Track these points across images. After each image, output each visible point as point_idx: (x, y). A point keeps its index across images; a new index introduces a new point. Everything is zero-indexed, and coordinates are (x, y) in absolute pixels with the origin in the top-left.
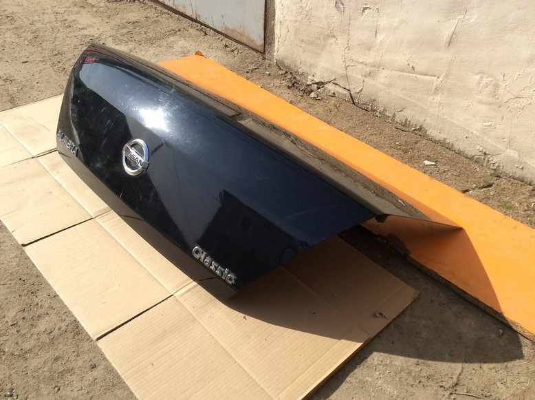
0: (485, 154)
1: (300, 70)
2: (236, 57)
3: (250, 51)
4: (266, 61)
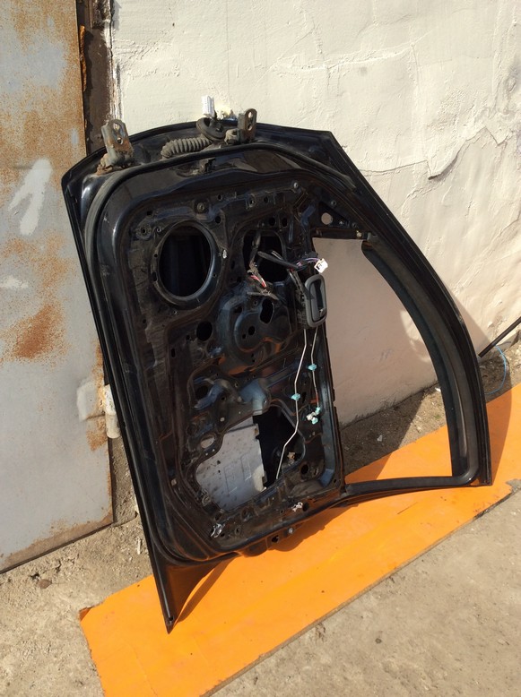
2: (88, 566)
3: (83, 541)
4: (127, 525)
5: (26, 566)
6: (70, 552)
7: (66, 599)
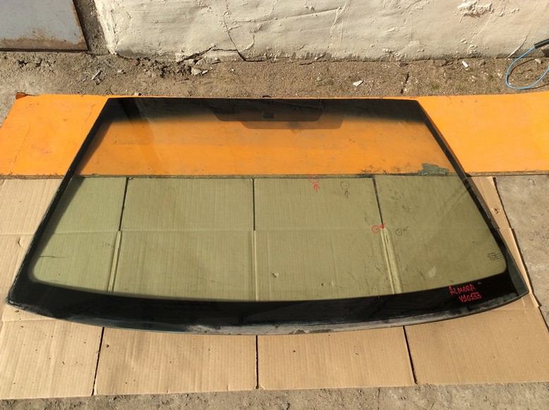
0: (391, 52)
1: (160, 52)
2: (56, 72)
3: (63, 54)
4: (98, 57)
5: (20, 53)
6: (52, 57)
7: (27, 85)
